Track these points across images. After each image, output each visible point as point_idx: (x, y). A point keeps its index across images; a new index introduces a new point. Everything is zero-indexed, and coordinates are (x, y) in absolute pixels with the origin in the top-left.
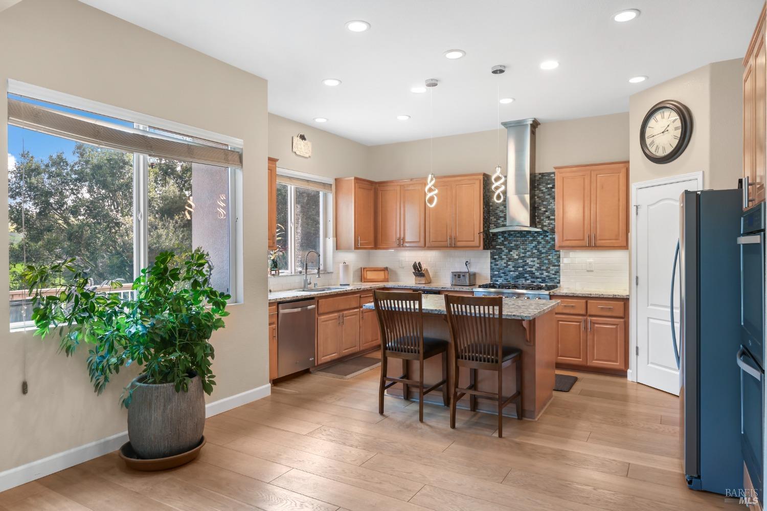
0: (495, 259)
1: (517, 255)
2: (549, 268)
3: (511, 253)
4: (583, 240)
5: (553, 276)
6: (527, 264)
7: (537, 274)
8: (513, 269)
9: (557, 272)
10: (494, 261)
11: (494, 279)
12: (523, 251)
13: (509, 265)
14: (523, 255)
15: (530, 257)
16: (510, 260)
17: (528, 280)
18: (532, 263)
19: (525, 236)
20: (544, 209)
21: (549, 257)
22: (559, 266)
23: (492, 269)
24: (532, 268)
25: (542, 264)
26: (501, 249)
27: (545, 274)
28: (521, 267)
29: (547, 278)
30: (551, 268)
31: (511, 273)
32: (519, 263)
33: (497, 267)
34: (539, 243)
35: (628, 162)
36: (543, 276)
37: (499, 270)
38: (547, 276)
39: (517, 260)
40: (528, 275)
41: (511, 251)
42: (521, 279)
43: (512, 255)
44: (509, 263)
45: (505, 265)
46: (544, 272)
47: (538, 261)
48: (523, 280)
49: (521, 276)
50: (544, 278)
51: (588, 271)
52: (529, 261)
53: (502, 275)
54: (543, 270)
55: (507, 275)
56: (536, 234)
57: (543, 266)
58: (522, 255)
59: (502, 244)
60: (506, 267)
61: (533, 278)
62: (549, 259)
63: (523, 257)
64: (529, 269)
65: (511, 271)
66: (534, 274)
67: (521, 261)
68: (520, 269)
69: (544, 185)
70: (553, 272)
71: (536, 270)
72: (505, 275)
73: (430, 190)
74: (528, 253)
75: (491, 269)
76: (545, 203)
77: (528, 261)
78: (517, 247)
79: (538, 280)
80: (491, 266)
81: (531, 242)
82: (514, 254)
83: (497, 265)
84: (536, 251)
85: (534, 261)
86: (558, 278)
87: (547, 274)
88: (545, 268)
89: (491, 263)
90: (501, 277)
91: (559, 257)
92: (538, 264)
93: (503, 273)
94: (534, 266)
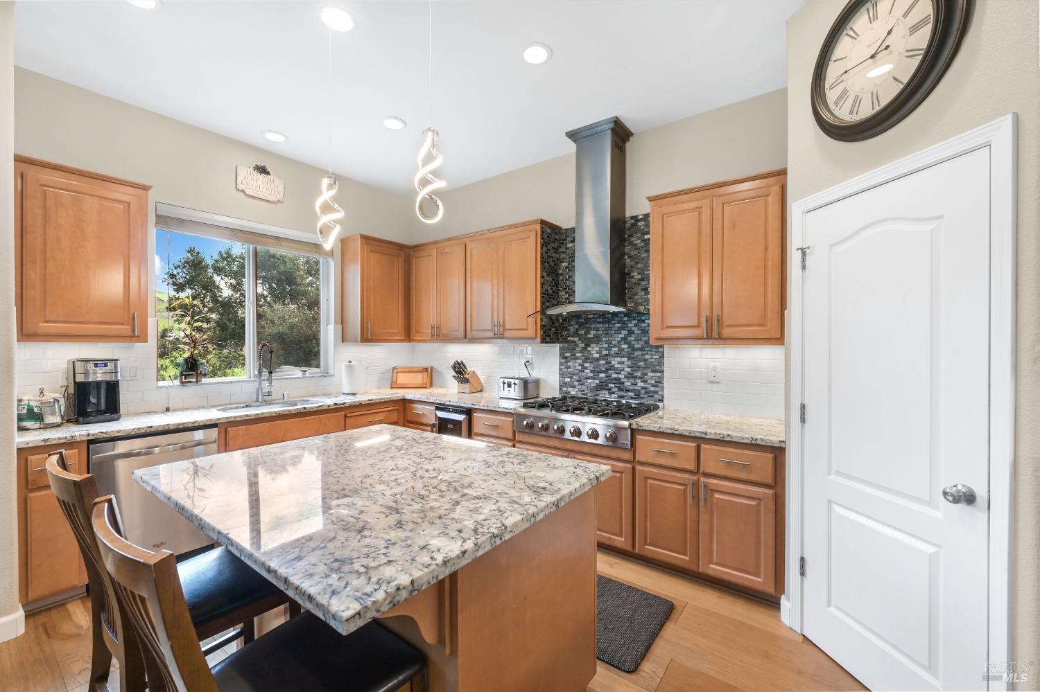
0: (566, 358)
1: (597, 353)
2: (646, 375)
3: (589, 349)
4: (698, 326)
5: (653, 389)
6: (612, 368)
7: (628, 384)
8: (591, 375)
9: (659, 382)
10: (563, 361)
11: (564, 389)
12: (606, 345)
13: (586, 368)
14: (607, 352)
15: (617, 355)
16: (586, 359)
17: (614, 393)
18: (619, 366)
19: (609, 322)
20: (639, 277)
21: (647, 357)
22: (662, 372)
23: (562, 375)
24: (620, 373)
25: (635, 367)
26: (575, 342)
27: (640, 384)
28: (604, 372)
29: (643, 391)
30: (650, 374)
31: (589, 381)
32: (599, 365)
33: (569, 370)
34: (631, 332)
35: (783, 172)
36: (636, 387)
37: (571, 375)
38: (643, 388)
39: (598, 360)
40: (613, 385)
41: (589, 346)
42: (603, 392)
43: (589, 351)
44: (586, 365)
45: (580, 368)
46: (639, 381)
47: (629, 363)
48: (607, 392)
49: (602, 386)
50: (639, 391)
51: (711, 382)
52: (615, 362)
53: (576, 383)
54: (636, 377)
55: (583, 385)
56: (626, 319)
57: (636, 371)
58: (604, 352)
59: (576, 334)
60: (582, 371)
61: (620, 389)
62: (646, 360)
63: (606, 355)
64: (616, 376)
65: (589, 378)
66: (623, 383)
67: (604, 362)
68: (603, 375)
69: (639, 235)
70: (653, 382)
71: (625, 377)
72: (580, 384)
73: (327, 208)
74: (613, 349)
75: (560, 374)
76: (639, 266)
77: (613, 362)
78: (597, 340)
79: (630, 394)
80: (560, 369)
81: (619, 331)
82: (594, 350)
83: (569, 368)
84: (626, 346)
85: (622, 363)
86: (660, 393)
87: (642, 384)
88: (639, 374)
89: (561, 364)
90: (574, 387)
91: (662, 357)
92: (629, 367)
93: (578, 381)
94: (623, 370)
